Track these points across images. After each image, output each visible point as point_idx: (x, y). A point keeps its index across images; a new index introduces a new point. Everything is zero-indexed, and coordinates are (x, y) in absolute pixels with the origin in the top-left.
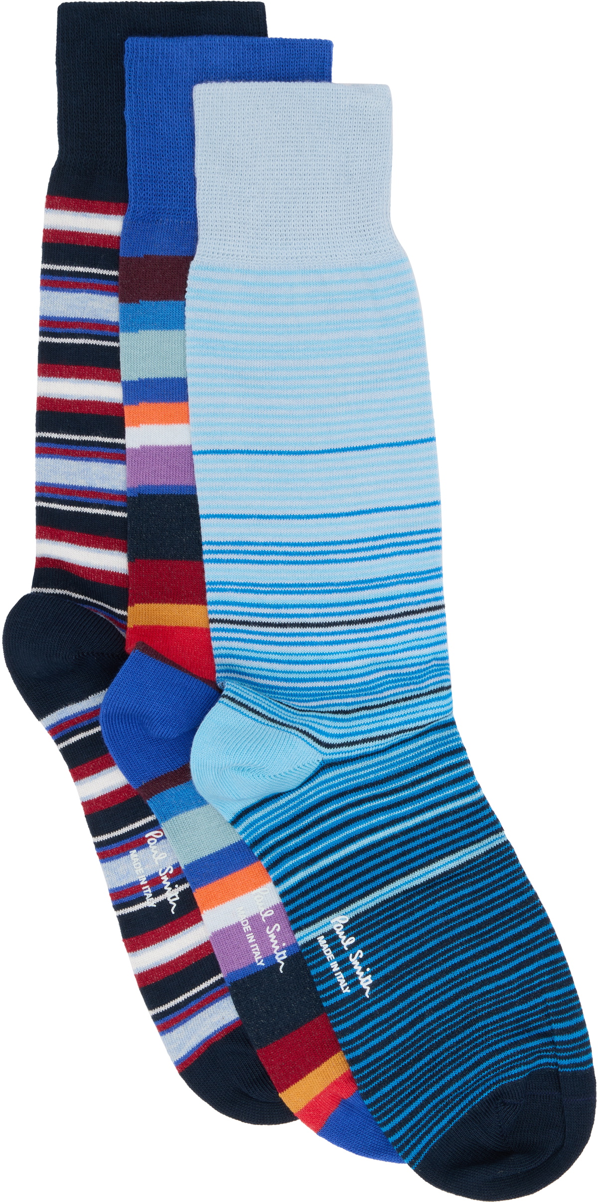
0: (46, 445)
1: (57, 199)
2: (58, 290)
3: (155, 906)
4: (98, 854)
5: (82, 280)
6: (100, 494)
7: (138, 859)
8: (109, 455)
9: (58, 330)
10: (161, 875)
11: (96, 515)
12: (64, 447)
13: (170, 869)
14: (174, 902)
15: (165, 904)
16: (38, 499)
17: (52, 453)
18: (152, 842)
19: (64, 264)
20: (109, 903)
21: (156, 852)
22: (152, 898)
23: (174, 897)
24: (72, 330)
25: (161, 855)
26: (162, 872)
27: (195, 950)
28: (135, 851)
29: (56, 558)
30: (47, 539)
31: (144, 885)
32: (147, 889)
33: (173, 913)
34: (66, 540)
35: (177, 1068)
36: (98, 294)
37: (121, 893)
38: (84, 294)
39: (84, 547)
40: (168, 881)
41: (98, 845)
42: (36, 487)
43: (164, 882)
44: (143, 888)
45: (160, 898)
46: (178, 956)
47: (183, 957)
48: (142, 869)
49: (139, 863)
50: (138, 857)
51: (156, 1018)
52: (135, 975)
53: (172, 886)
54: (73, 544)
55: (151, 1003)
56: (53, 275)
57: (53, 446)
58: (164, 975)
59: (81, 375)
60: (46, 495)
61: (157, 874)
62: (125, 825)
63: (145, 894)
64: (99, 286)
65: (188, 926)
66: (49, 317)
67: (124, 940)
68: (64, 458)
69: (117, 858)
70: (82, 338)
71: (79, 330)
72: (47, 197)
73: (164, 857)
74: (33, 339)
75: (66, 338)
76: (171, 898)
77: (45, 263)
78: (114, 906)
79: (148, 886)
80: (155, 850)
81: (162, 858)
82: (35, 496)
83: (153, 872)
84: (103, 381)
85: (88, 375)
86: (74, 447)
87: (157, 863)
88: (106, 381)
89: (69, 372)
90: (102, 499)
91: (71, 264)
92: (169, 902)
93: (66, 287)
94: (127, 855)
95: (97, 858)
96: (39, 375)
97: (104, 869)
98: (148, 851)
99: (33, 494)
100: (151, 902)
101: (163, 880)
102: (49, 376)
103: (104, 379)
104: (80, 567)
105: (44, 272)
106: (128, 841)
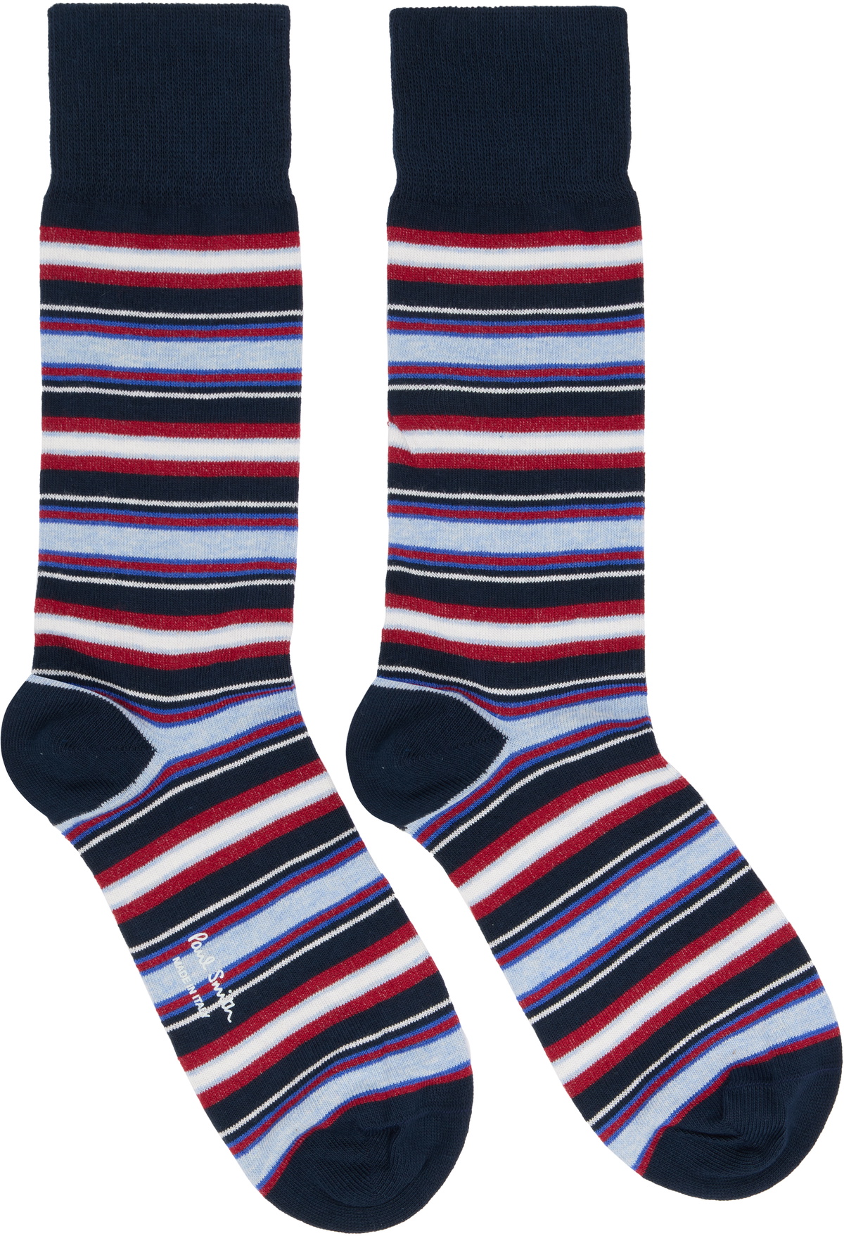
0: (50, 508)
1: (52, 230)
2: (58, 333)
3: (209, 1016)
4: (138, 966)
5: (82, 321)
6: (108, 561)
7: (183, 967)
8: (116, 517)
9: (60, 378)
10: (211, 981)
11: (105, 586)
12: (68, 509)
13: (220, 974)
14: (230, 1009)
15: (219, 1013)
16: (41, 568)
17: (56, 517)
18: (196, 946)
19: (63, 304)
20: (156, 1019)
21: (202, 957)
22: (205, 1008)
23: (229, 1004)
24: (73, 378)
25: (208, 959)
26: (212, 978)
27: (261, 1059)
28: (178, 958)
29: (59, 634)
30: (49, 613)
31: (194, 995)
32: (198, 998)
33: (230, 1021)
34: (71, 614)
35: (260, 1191)
36: (100, 336)
37: (170, 1006)
38: (85, 336)
39: (92, 621)
40: (220, 987)
41: (136, 956)
42: (40, 556)
43: (215, 989)
44: (193, 998)
45: (214, 1007)
46: (242, 1069)
47: (248, 1068)
48: (188, 977)
49: (185, 971)
50: (183, 965)
51: (227, 1140)
52: (198, 1096)
53: (225, 992)
54: (79, 618)
55: (220, 1125)
56: (52, 316)
57: (57, 509)
58: (229, 1090)
59: (84, 428)
60: (50, 564)
61: (206, 980)
62: (164, 930)
63: (196, 1004)
64: (101, 327)
65: (249, 1034)
66: (50, 364)
67: (179, 1059)
68: (68, 522)
69: (160, 968)
70: (84, 386)
71: (80, 378)
72: (40, 228)
73: (212, 961)
74: (36, 389)
75: (67, 387)
76: (226, 1006)
77: (44, 303)
78: (163, 1022)
79: (198, 996)
80: (201, 954)
81: (209, 962)
82: (37, 566)
83: (202, 979)
84: (107, 434)
85: (91, 428)
86: (79, 510)
87: (205, 969)
88: (110, 434)
89: (72, 425)
90: (110, 567)
91: (71, 304)
92: (223, 1010)
93: (66, 330)
94: (170, 963)
95: (137, 970)
96: (43, 430)
97: (146, 982)
98: (193, 957)
99: (35, 562)
100: (204, 1013)
101: (214, 987)
102: (53, 430)
103: (108, 431)
104: (86, 644)
105: (44, 313)
106: (169, 948)
